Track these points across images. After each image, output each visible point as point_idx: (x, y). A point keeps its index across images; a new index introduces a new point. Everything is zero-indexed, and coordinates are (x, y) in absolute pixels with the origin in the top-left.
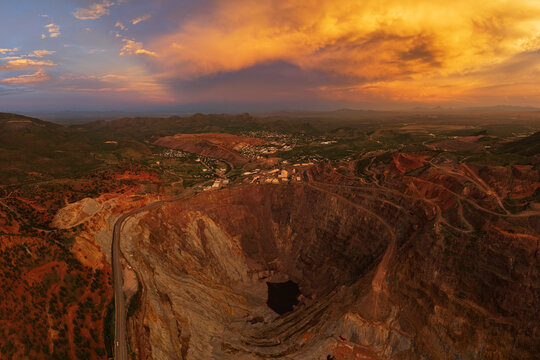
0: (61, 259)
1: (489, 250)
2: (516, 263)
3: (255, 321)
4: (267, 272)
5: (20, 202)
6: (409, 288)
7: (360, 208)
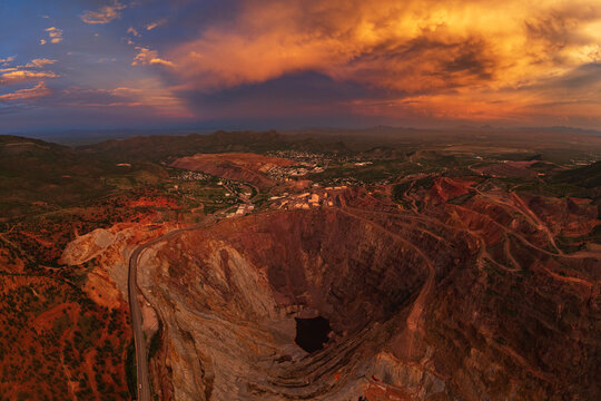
0: (72, 300)
1: (535, 293)
2: (565, 311)
3: (282, 359)
4: (295, 307)
5: (25, 237)
6: (446, 328)
7: (397, 238)
